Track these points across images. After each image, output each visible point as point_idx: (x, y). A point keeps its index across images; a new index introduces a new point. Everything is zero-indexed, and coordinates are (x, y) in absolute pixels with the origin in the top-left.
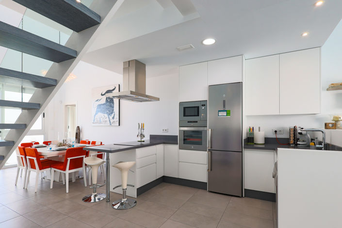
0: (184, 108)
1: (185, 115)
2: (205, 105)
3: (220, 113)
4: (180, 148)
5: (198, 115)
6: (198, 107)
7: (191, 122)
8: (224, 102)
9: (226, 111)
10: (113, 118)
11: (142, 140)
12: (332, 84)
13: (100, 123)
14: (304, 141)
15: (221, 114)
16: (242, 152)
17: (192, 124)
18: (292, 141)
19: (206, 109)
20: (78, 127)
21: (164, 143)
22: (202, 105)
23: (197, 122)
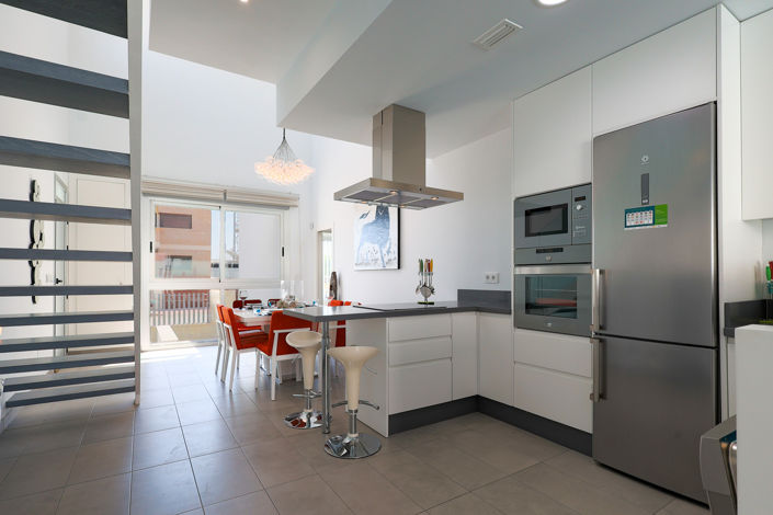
0: (528, 213)
1: (528, 234)
2: (584, 198)
3: (630, 216)
4: (518, 325)
5: (565, 230)
6: (564, 208)
7: (545, 251)
8: (645, 179)
9: (652, 208)
10: (388, 252)
11: (429, 300)
13: (367, 264)
15: (632, 219)
16: (717, 348)
17: (548, 257)
19: (587, 211)
20: (334, 273)
21: (478, 310)
22: (577, 200)
23: (561, 250)
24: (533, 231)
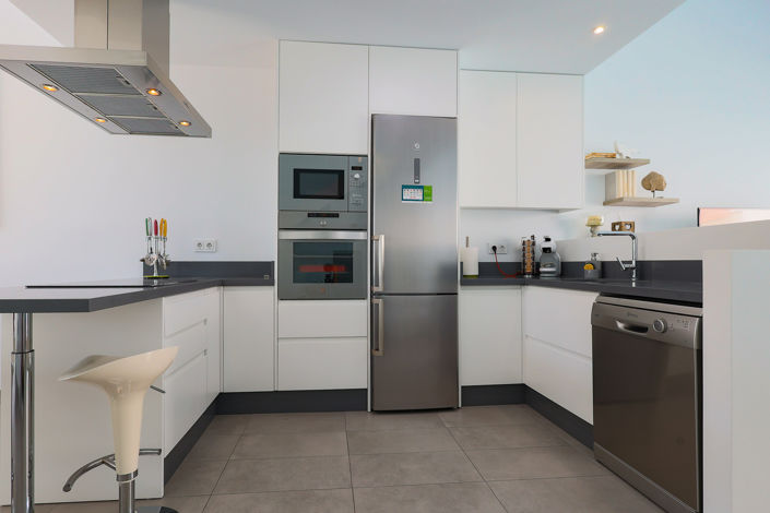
0: (297, 172)
1: (297, 195)
2: (360, 168)
3: (406, 192)
4: (282, 297)
5: (341, 197)
6: (341, 173)
7: (318, 215)
8: (417, 162)
9: (421, 187)
12: (594, 154)
14: (552, 266)
15: (408, 194)
17: (324, 222)
18: (529, 268)
19: (364, 180)
21: (223, 284)
22: (353, 168)
23: (337, 216)
24: (302, 193)
